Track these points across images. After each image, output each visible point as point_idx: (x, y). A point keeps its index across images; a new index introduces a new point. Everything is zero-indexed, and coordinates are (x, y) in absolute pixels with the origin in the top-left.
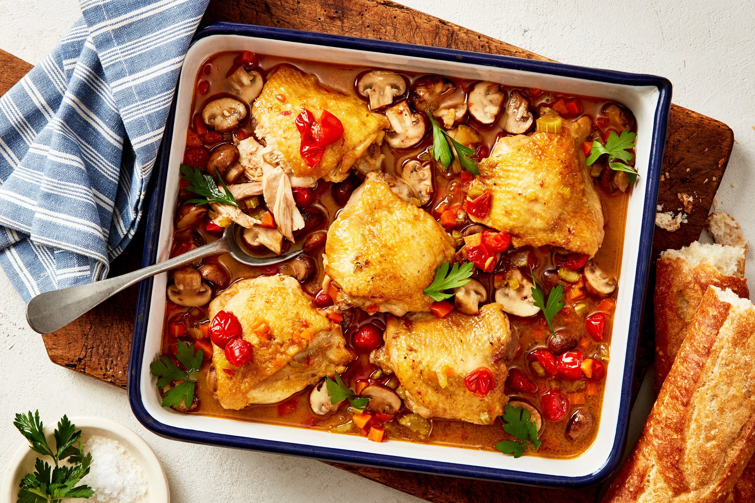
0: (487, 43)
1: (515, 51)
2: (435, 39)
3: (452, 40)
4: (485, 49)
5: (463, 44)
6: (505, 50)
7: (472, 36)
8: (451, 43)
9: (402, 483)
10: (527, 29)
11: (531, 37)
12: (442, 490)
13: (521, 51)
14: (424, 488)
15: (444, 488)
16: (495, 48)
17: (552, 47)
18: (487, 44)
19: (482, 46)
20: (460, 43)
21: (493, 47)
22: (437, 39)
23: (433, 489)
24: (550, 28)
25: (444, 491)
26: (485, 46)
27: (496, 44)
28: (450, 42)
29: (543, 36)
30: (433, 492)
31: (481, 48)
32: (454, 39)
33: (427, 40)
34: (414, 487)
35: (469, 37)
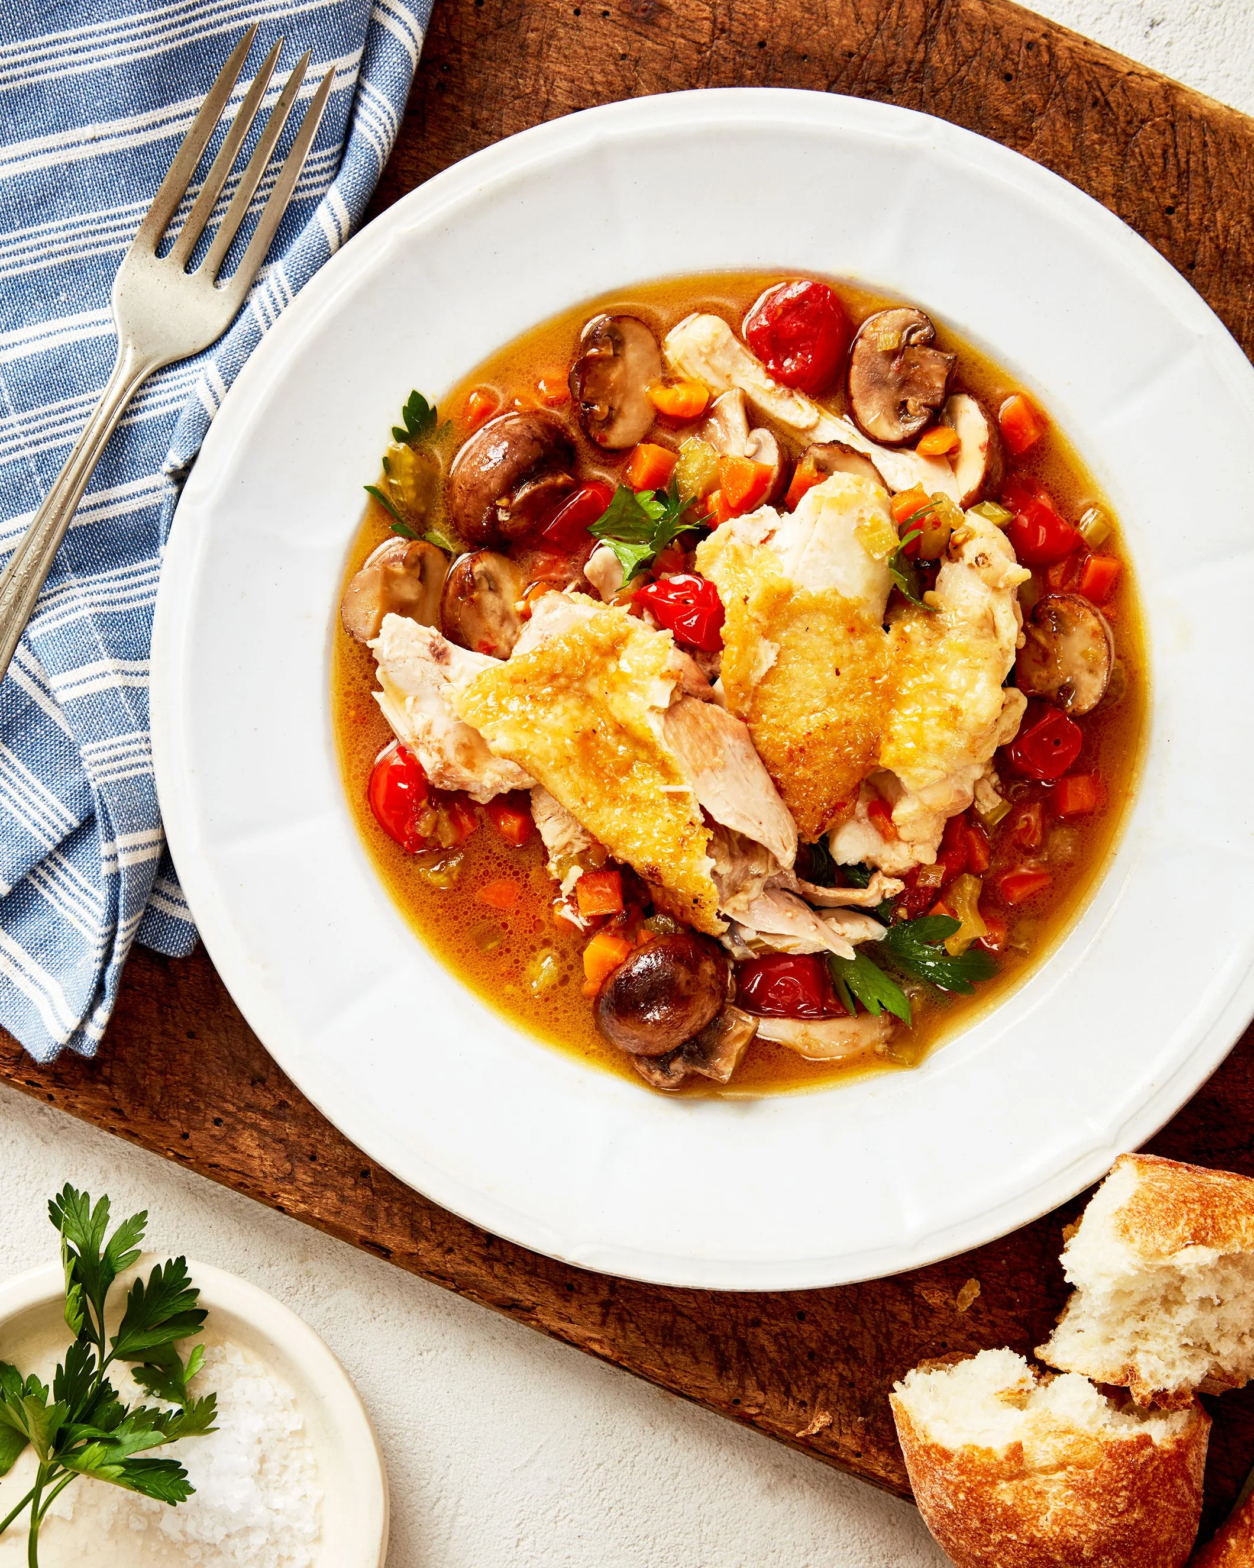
0: (1045, 36)
1: (1126, 71)
2: (888, 9)
3: (938, 17)
4: (1039, 54)
5: (972, 31)
6: (1097, 63)
7: (1001, 10)
8: (934, 26)
9: (667, 1365)
10: (1158, 18)
11: (1169, 44)
12: (788, 1393)
13: (1144, 73)
14: (735, 1383)
15: (794, 1389)
16: (1067, 54)
17: (1231, 79)
18: (1044, 41)
19: (1030, 46)
20: (961, 27)
21: (1061, 52)
22: (894, 9)
23: (762, 1388)
24: (1229, 21)
25: (795, 1399)
26: (1039, 46)
27: (1071, 44)
28: (933, 21)
29: (1206, 44)
30: (761, 1398)
31: (1024, 50)
32: (944, 13)
33: (864, 10)
34: (703, 1378)
35: (991, 12)
